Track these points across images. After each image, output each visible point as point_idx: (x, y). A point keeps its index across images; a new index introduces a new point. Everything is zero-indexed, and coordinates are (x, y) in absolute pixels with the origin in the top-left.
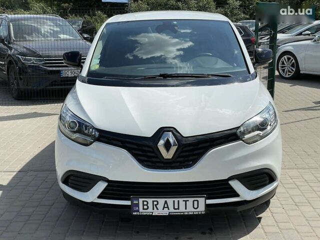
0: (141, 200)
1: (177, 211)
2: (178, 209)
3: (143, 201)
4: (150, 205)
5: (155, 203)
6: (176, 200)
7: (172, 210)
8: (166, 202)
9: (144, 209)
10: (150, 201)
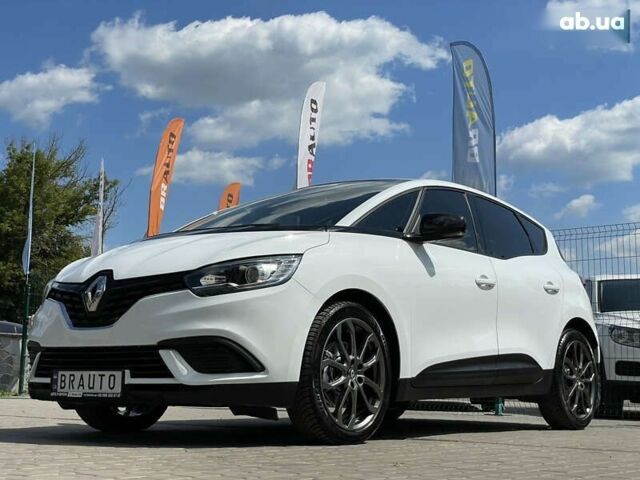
0: (60, 373)
1: (92, 391)
2: (93, 388)
3: (62, 375)
4: (67, 381)
5: (72, 378)
6: (92, 373)
7: (87, 390)
8: (82, 378)
9: (61, 388)
10: (67, 374)
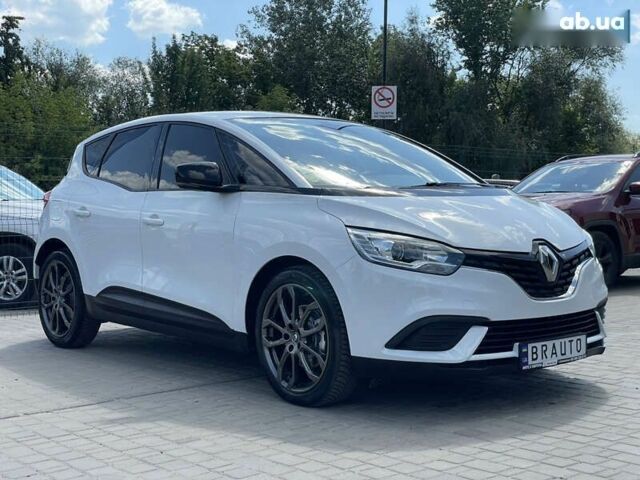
1: (564, 357)
2: (565, 353)
3: (532, 348)
4: (539, 352)
5: (544, 348)
7: (560, 357)
8: (554, 346)
9: (533, 360)
